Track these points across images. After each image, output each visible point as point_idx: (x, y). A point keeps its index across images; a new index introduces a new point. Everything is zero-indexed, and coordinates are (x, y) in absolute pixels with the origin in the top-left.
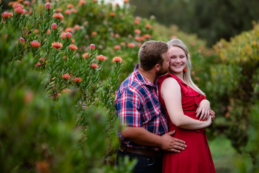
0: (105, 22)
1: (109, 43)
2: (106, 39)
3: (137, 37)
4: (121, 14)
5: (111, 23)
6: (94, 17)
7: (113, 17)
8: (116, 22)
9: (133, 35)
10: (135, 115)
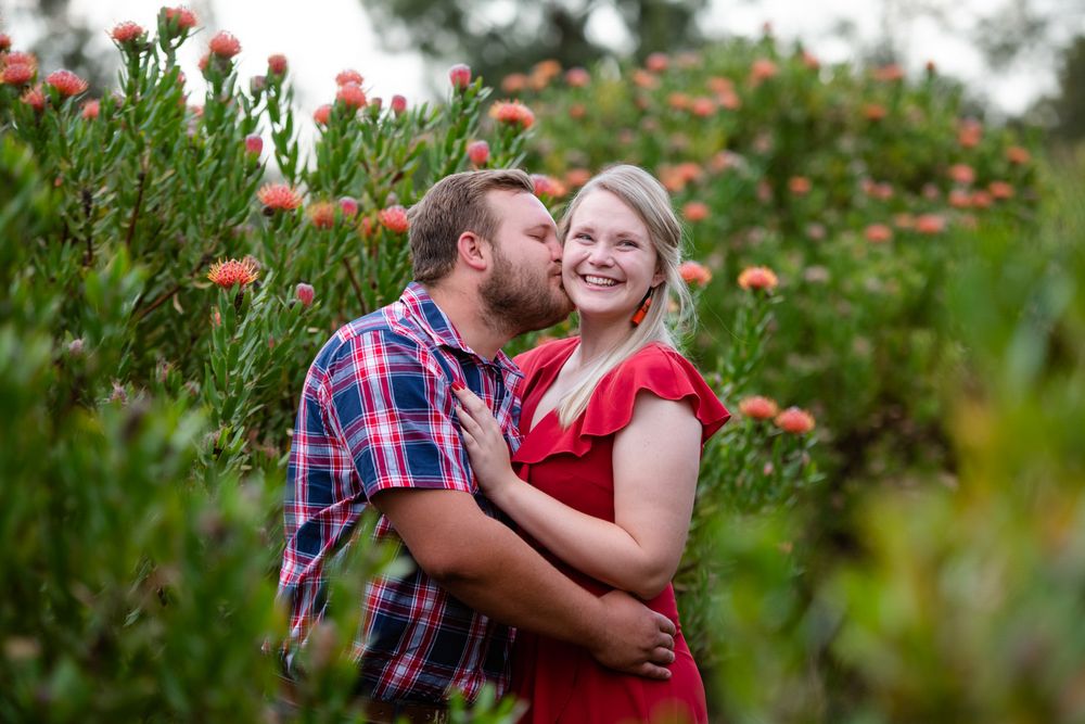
0: (847, 144)
1: (852, 217)
2: (845, 205)
3: (959, 196)
4: (909, 108)
5: (868, 145)
6: (811, 124)
7: (875, 122)
8: (887, 140)
9: (946, 186)
10: (377, 439)
